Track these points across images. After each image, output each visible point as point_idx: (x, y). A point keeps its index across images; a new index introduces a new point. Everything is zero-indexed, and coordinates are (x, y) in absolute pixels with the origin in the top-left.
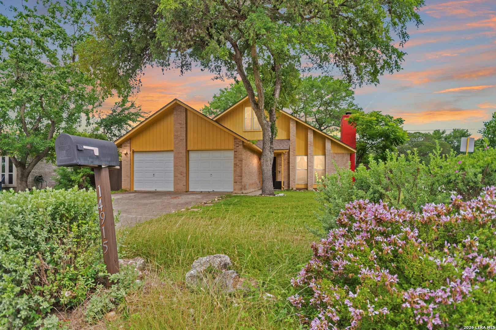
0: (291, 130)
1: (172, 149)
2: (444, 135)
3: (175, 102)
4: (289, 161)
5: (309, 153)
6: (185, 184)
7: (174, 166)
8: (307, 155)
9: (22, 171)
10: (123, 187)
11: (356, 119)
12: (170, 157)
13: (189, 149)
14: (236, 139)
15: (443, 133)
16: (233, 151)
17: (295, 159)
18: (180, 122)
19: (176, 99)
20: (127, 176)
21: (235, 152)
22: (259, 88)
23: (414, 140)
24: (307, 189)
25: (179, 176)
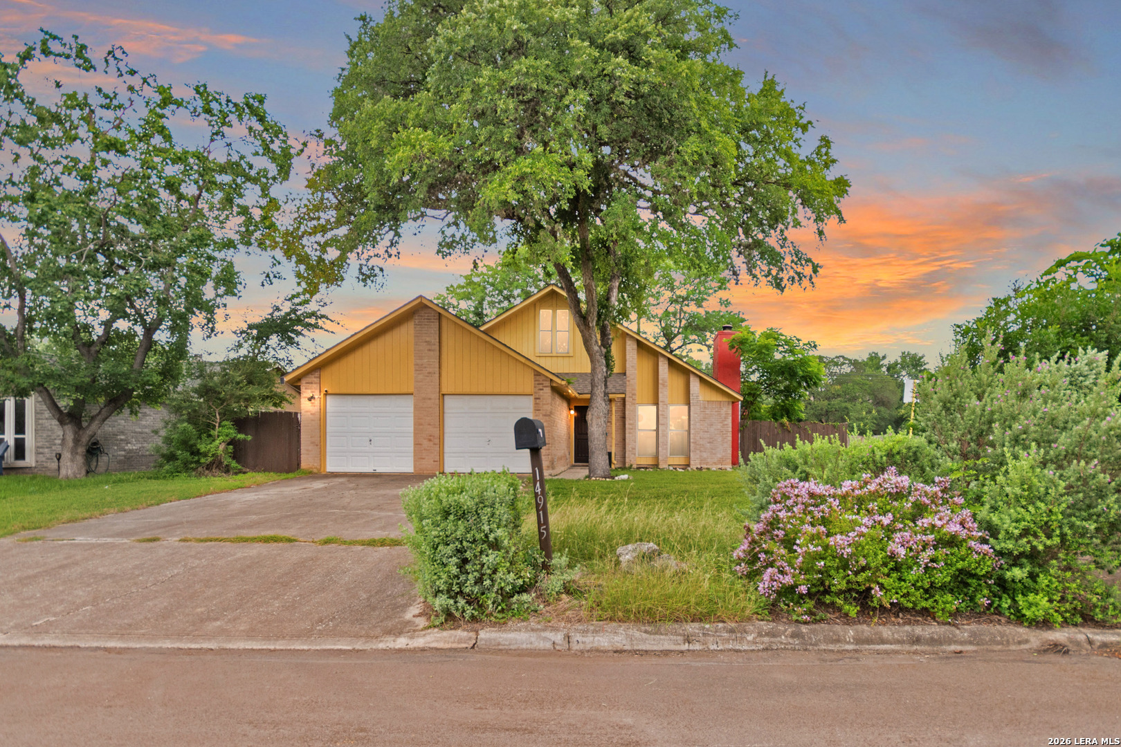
0: (628, 357)
1: (411, 390)
2: (885, 362)
3: (419, 300)
4: (624, 414)
5: (660, 399)
6: (437, 458)
7: (415, 425)
8: (656, 403)
9: (76, 433)
10: (304, 465)
11: (742, 342)
12: (406, 407)
13: (444, 391)
14: (537, 374)
15: (884, 357)
16: (532, 398)
17: (635, 411)
18: (428, 339)
19: (421, 296)
20: (313, 443)
21: (536, 399)
22: (590, 291)
23: (836, 369)
24: (656, 466)
25: (426, 443)
